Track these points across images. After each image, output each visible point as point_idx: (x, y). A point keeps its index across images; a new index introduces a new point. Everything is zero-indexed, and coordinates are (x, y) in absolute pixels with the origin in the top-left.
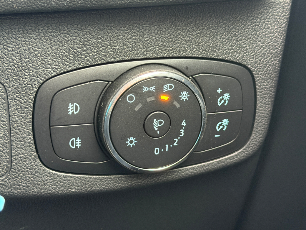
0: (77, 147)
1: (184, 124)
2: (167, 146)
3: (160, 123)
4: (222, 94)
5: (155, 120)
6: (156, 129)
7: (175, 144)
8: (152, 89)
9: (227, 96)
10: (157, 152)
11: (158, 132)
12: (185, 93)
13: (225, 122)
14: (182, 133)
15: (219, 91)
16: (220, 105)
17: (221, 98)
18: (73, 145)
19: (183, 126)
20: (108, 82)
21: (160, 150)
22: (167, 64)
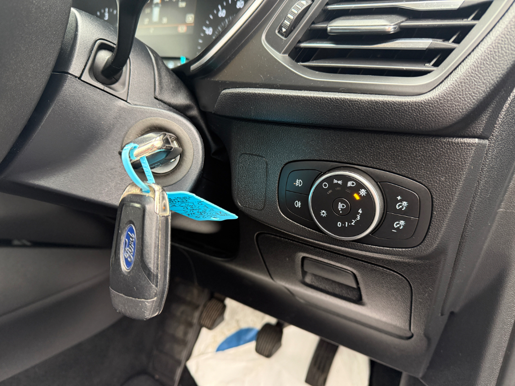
0: (298, 207)
1: (360, 211)
2: (347, 223)
3: (343, 206)
4: (401, 201)
5: (340, 203)
6: (340, 210)
7: (352, 224)
8: (340, 182)
9: (405, 203)
10: (339, 224)
11: (341, 212)
12: (363, 190)
13: (402, 223)
14: (359, 217)
15: (399, 198)
16: (398, 208)
17: (400, 203)
18: (296, 205)
19: (359, 213)
20: (321, 172)
21: (342, 225)
22: (363, 170)
